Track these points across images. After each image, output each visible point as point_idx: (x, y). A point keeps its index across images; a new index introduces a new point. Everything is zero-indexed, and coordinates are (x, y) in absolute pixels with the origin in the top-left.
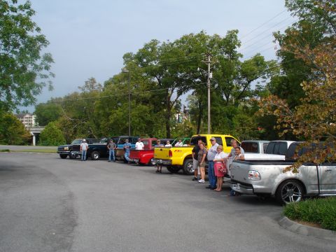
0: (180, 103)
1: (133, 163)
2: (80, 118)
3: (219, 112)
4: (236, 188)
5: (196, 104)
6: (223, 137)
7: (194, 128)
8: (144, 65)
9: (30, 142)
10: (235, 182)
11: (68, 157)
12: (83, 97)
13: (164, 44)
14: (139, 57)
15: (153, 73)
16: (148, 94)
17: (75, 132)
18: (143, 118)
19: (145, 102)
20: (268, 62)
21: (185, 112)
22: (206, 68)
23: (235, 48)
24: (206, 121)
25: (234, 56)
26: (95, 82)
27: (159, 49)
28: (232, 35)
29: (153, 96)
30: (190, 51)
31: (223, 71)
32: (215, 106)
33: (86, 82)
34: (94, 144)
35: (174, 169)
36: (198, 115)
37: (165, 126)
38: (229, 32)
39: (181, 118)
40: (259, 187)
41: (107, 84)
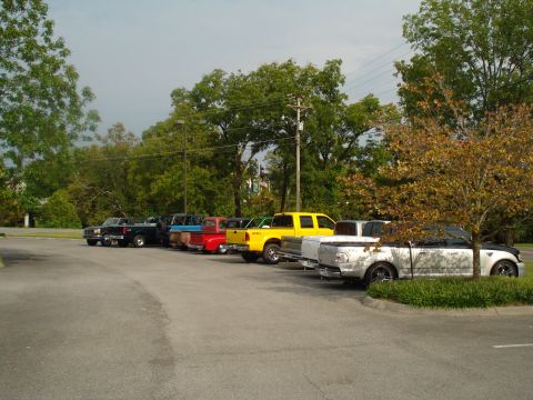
0: (255, 164)
1: (195, 251)
2: (102, 185)
3: (313, 179)
4: (324, 273)
5: (280, 166)
6: (314, 216)
7: (277, 202)
8: (202, 107)
9: (21, 223)
10: (322, 266)
11: (99, 243)
12: (104, 153)
13: (232, 77)
14: (195, 96)
15: (216, 120)
16: (208, 152)
17: (93, 206)
18: (201, 188)
19: (204, 162)
20: (385, 107)
21: (262, 176)
22: (295, 115)
23: (336, 86)
24: (294, 192)
25: (335, 98)
26: (123, 130)
27: (225, 84)
28: (334, 66)
29: (216, 155)
30: (272, 90)
31: (319, 120)
32: (307, 170)
33: (110, 131)
34: (136, 225)
35: (251, 257)
36: (282, 182)
37: (233, 199)
38: (329, 62)
39: (256, 185)
40: (346, 270)
41: (147, 136)
